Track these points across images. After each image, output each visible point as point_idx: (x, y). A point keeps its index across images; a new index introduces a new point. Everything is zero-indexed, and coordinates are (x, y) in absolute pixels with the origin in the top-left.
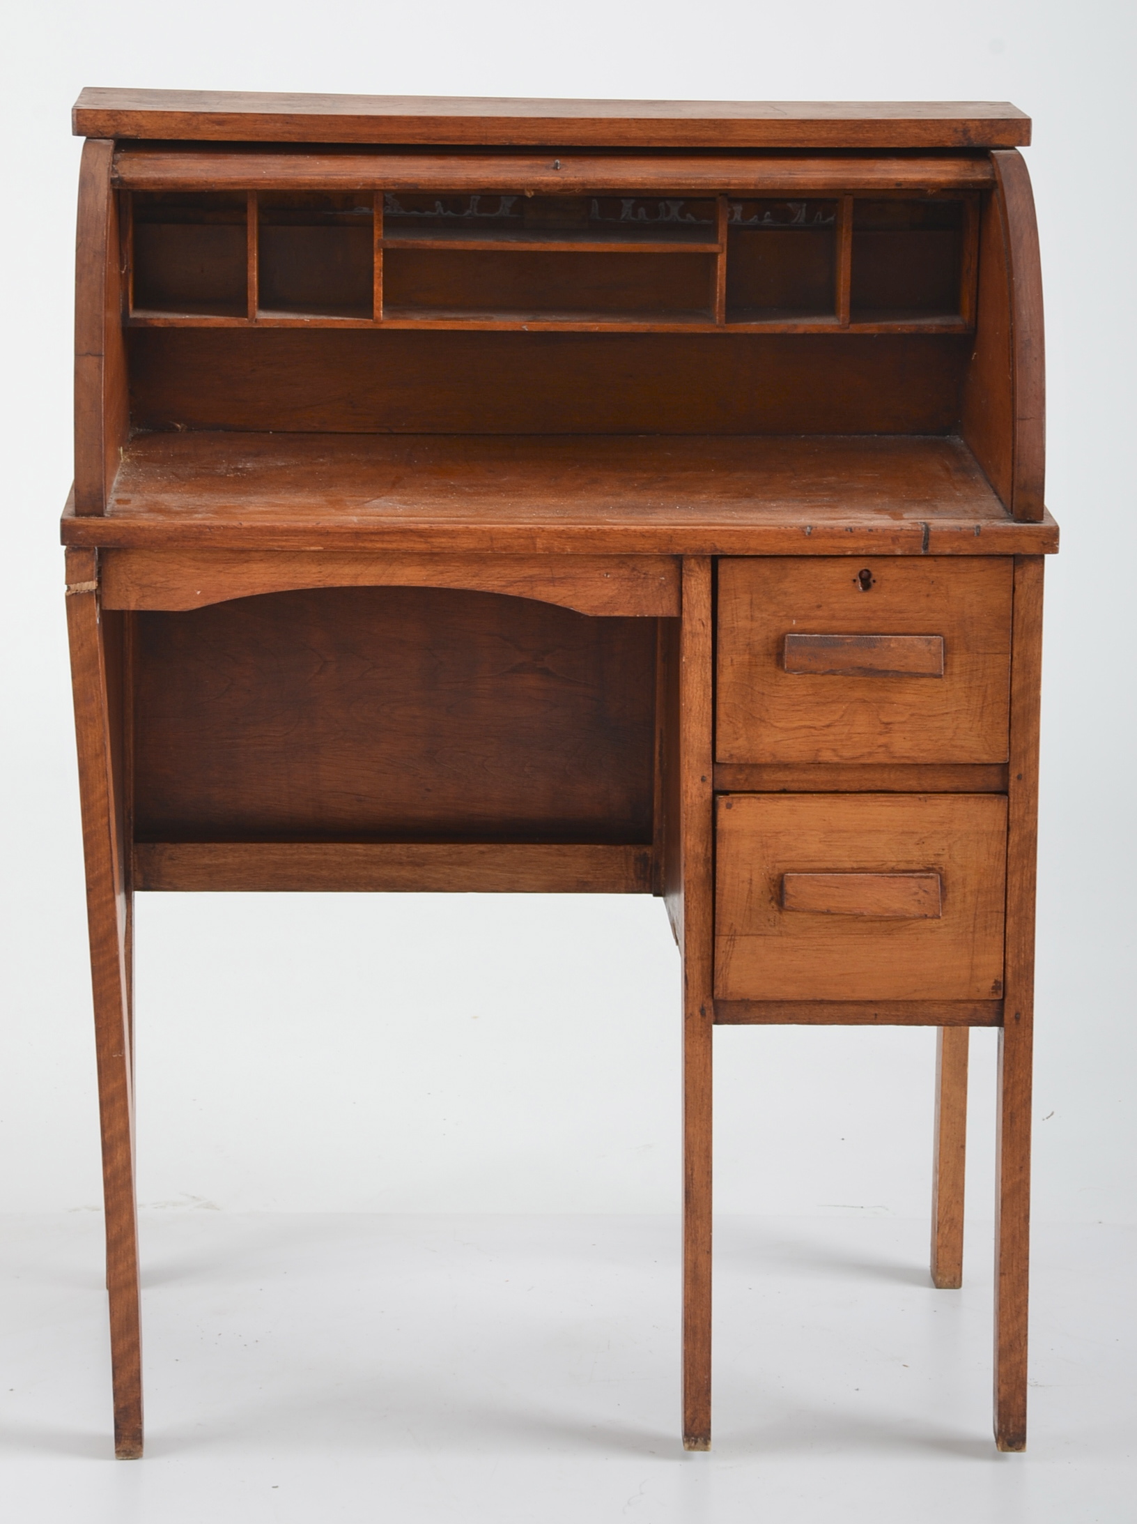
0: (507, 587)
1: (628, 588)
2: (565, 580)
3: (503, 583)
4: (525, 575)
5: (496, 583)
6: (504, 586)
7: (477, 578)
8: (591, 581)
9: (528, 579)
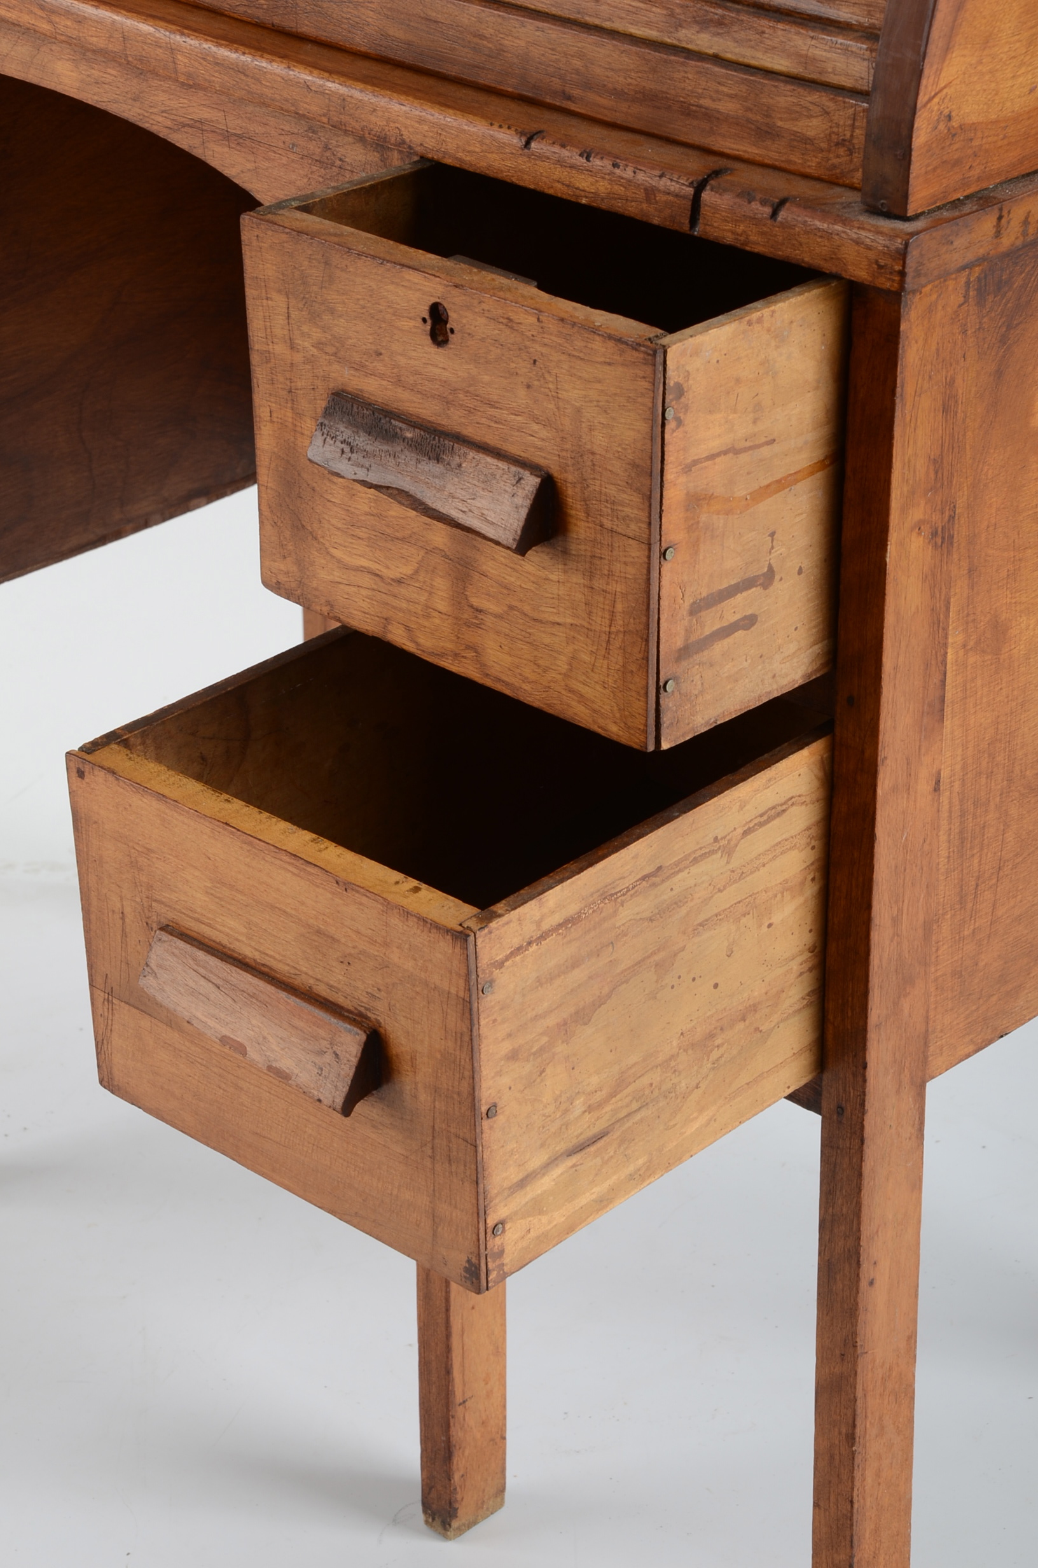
0: (175, 131)
1: (321, 180)
2: (241, 141)
3: (169, 123)
4: (195, 117)
5: (160, 119)
6: (171, 128)
7: (138, 104)
8: (275, 152)
9: (197, 124)
